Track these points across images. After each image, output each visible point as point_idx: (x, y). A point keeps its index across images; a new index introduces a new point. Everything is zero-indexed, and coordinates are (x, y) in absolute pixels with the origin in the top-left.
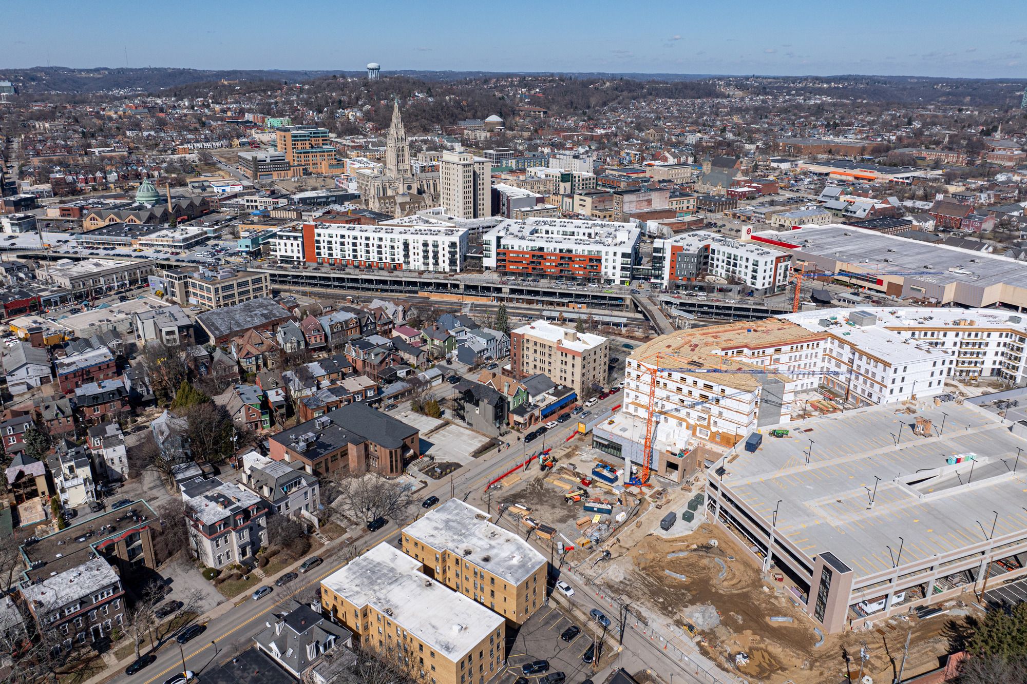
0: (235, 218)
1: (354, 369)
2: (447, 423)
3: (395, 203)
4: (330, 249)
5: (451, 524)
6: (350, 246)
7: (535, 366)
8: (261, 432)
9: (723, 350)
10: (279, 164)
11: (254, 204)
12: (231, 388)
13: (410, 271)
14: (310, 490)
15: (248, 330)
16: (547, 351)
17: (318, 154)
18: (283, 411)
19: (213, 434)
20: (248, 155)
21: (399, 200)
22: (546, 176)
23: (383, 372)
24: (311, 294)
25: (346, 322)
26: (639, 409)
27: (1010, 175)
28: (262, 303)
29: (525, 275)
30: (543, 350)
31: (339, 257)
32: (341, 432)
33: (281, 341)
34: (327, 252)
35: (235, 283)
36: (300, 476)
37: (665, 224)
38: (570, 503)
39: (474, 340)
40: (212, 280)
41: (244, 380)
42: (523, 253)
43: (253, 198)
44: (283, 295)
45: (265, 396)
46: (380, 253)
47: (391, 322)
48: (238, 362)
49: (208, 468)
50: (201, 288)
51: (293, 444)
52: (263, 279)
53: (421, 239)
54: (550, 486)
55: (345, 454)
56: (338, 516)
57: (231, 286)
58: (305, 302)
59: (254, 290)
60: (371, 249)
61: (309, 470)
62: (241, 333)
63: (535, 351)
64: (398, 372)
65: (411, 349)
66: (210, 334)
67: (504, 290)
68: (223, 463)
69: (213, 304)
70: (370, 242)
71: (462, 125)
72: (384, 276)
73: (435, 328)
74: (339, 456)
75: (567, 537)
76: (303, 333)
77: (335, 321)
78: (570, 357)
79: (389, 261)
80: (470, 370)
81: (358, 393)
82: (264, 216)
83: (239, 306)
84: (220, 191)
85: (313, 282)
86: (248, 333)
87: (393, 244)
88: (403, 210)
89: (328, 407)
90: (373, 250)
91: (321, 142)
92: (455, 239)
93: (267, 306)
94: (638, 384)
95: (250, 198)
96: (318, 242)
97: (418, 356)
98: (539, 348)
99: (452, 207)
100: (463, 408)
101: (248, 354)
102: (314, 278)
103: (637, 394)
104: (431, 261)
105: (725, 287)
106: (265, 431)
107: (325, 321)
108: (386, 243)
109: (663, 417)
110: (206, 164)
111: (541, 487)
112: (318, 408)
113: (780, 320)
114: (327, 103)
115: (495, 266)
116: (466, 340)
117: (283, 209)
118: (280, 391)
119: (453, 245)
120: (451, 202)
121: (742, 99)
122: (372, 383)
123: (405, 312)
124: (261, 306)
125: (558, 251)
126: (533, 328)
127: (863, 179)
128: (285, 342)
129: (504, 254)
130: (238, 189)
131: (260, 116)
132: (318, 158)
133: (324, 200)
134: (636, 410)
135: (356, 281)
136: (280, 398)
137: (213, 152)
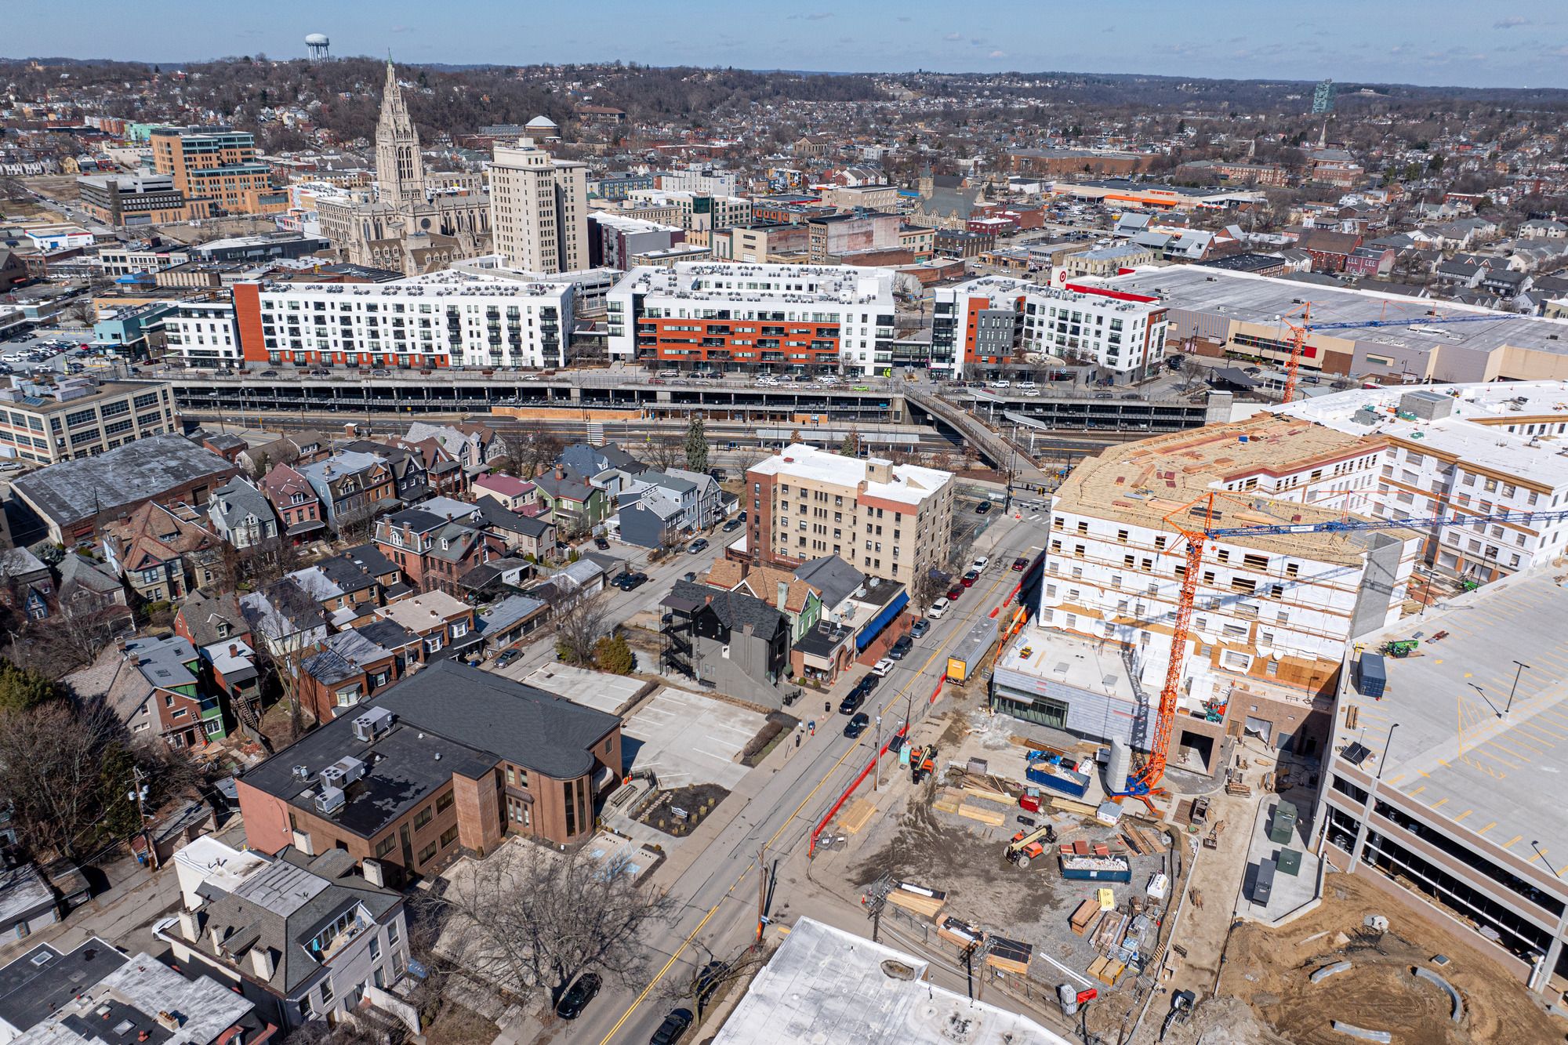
0: (84, 291)
1: (405, 578)
2: (653, 687)
3: (402, 253)
4: (294, 331)
5: (830, 1004)
6: (337, 324)
7: (803, 541)
8: (205, 752)
9: (1227, 480)
10: (161, 195)
11: (120, 264)
12: (114, 649)
13: (464, 369)
14: (382, 933)
15: (139, 504)
16: (831, 507)
17: (237, 178)
18: (254, 691)
19: (75, 791)
20: (99, 181)
21: (410, 245)
22: (670, 202)
23: (473, 577)
24: (266, 423)
25: (364, 473)
26: (1079, 617)
27: (1361, 197)
28: (162, 445)
29: (694, 366)
30: (821, 505)
31: (315, 347)
32: (423, 744)
33: (220, 523)
34: (288, 338)
35: (96, 406)
36: (352, 901)
37: (907, 272)
38: (1024, 862)
39: (654, 494)
40: (44, 403)
41: (143, 621)
42: (690, 323)
43: (118, 253)
44: (206, 427)
45: (206, 662)
46: (399, 335)
47: (457, 469)
48: (124, 581)
49: (69, 880)
50: (19, 421)
51: (307, 794)
52: (160, 397)
53: (484, 303)
54: (953, 823)
55: (446, 802)
56: (464, 981)
57: (89, 414)
58: (257, 439)
59: (142, 420)
60: (381, 328)
61: (372, 875)
62: (125, 512)
63: (804, 509)
64: (504, 574)
65: (521, 521)
66: (46, 518)
67: (659, 396)
68: (114, 855)
69: (50, 454)
70: (379, 315)
71: (487, 132)
72: (414, 379)
73: (559, 475)
74: (434, 811)
75: (1061, 960)
76: (269, 502)
77: (339, 473)
78: (889, 516)
79: (419, 350)
80: (655, 558)
81: (434, 632)
82: (144, 286)
83: (109, 456)
84: (48, 246)
85: (265, 399)
86: (143, 511)
87: (425, 316)
88: (420, 263)
89: (368, 675)
90: (386, 329)
91: (239, 157)
92: (554, 301)
93: (174, 451)
94: (1079, 564)
95: (110, 253)
96: (268, 319)
97: (539, 537)
98: (811, 503)
99: (517, 253)
100: (688, 649)
101: (146, 559)
102: (266, 391)
103: (1075, 586)
104: (506, 346)
105: (1064, 371)
106: (215, 749)
107: (318, 474)
108: (410, 315)
109: (1138, 632)
110: (14, 202)
111: (935, 827)
112: (345, 680)
113: (1278, 416)
114: (240, 99)
115: (631, 351)
116: (638, 496)
117: (181, 268)
118: (241, 646)
119: (549, 313)
120: (515, 244)
121: (914, 102)
122: (460, 606)
123: (483, 446)
124: (161, 451)
125: (755, 317)
126: (789, 460)
127: (1156, 205)
128: (233, 525)
129: (653, 327)
130: (82, 241)
131: (113, 120)
132: (237, 184)
133: (261, 252)
134: (1071, 620)
135: (356, 392)
136: (243, 663)
137: (26, 180)
